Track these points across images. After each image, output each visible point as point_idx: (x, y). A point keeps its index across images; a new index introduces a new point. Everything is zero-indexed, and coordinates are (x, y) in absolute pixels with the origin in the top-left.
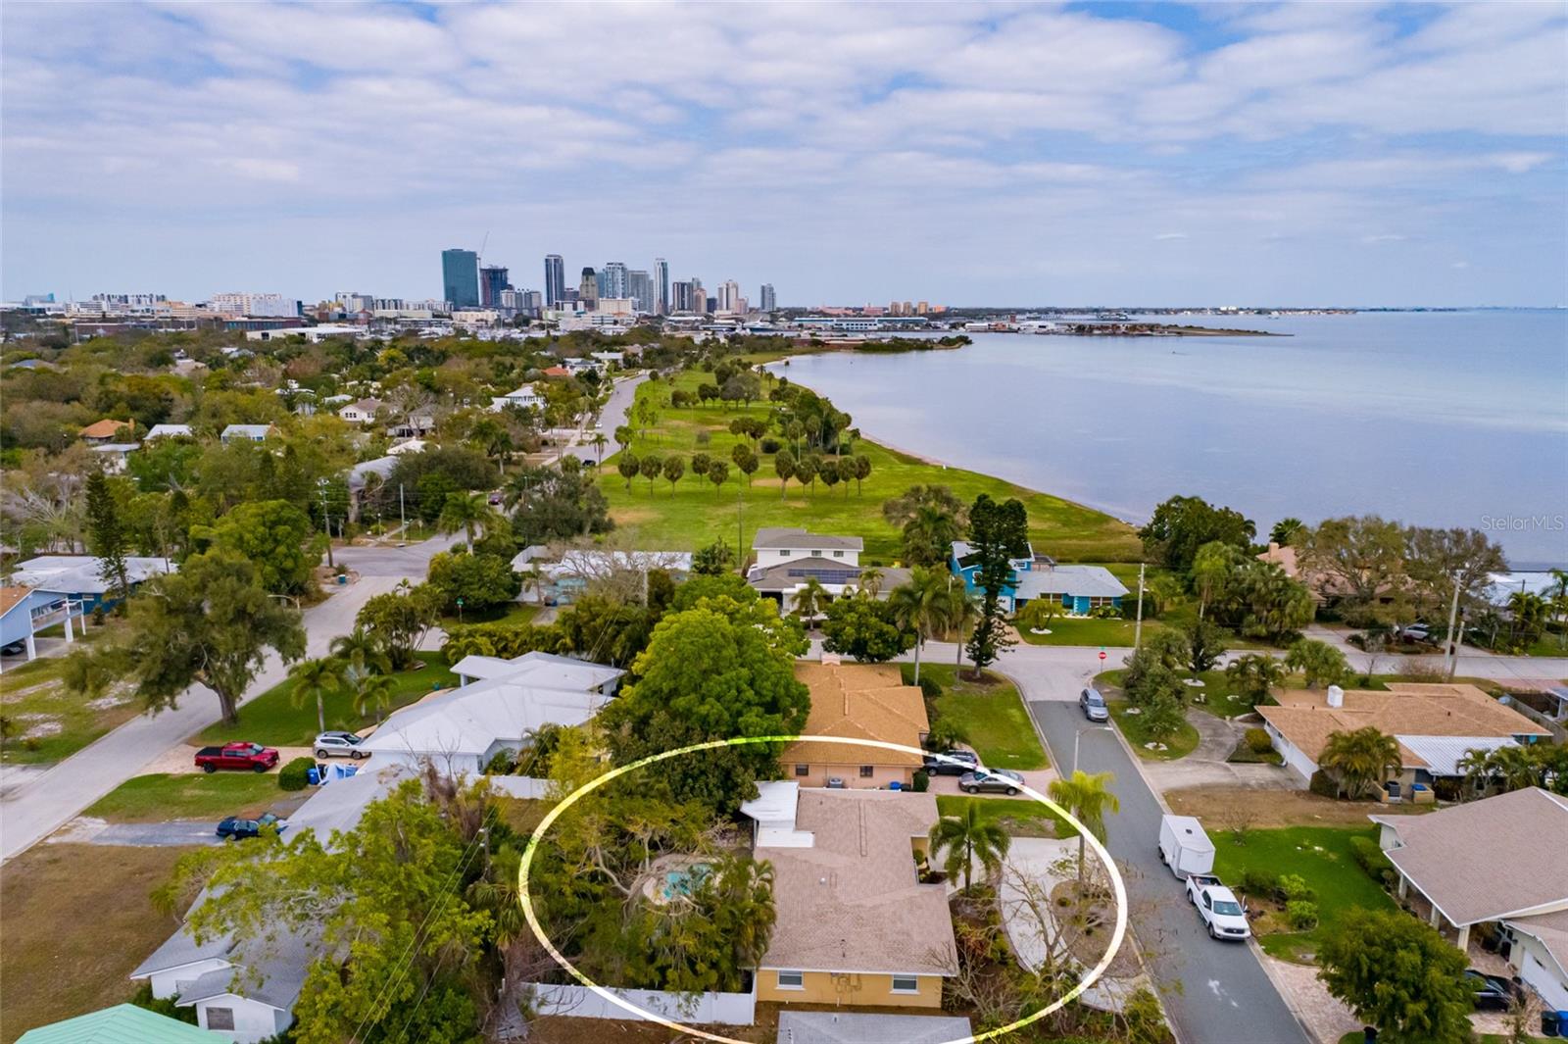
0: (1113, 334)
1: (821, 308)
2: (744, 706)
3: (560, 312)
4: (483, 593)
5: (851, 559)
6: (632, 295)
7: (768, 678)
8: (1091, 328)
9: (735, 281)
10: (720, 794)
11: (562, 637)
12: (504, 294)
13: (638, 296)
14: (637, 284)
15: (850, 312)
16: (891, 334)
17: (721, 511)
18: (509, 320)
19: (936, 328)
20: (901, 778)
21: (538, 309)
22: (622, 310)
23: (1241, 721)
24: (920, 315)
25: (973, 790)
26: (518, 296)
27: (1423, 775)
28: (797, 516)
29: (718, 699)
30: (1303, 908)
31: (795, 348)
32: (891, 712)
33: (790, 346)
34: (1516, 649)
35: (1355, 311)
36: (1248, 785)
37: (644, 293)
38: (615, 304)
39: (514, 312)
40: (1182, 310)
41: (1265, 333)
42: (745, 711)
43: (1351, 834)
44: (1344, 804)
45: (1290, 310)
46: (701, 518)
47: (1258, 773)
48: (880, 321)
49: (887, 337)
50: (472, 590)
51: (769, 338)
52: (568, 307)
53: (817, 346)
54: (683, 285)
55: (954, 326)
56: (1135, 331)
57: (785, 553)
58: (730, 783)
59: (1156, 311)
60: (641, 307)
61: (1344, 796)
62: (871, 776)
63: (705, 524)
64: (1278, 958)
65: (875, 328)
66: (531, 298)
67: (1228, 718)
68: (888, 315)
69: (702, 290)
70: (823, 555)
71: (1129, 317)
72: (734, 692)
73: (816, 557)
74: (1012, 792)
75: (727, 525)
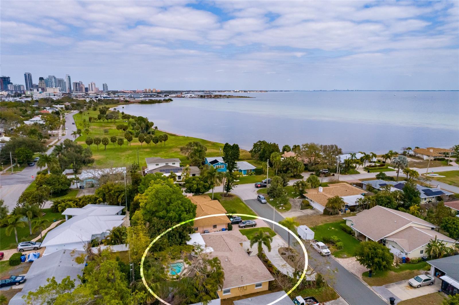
0: (211, 98)
1: (123, 91)
2: (181, 212)
3: (32, 92)
4: (60, 187)
5: (177, 165)
6: (59, 86)
7: (186, 203)
8: (204, 96)
9: (94, 82)
10: (180, 240)
11: (98, 198)
12: (9, 86)
13: (61, 87)
14: (60, 83)
15: (132, 92)
16: (148, 98)
17: (124, 154)
18: (13, 95)
19: (160, 96)
20: (225, 227)
21: (23, 91)
22: (55, 91)
23: (298, 199)
24: (154, 93)
25: (243, 227)
26: (15, 87)
27: (347, 206)
28: (148, 153)
29: (173, 211)
30: (340, 244)
31: (120, 103)
32: (214, 208)
33: (118, 102)
34: (346, 173)
35: (267, 91)
36: (309, 215)
37: (63, 86)
38: (53, 89)
39: (14, 92)
40: (225, 91)
41: (249, 97)
42: (182, 214)
43: (339, 223)
44: (332, 216)
45: (252, 91)
46: (118, 156)
47: (309, 211)
48: (143, 94)
49: (147, 99)
50: (56, 186)
51: (110, 100)
52: (35, 90)
53: (127, 102)
54: (76, 83)
55: (165, 96)
56: (216, 97)
57: (157, 165)
58: (181, 236)
59: (219, 91)
60: (62, 90)
61: (331, 214)
62: (216, 228)
63: (121, 158)
64: (339, 258)
65: (142, 97)
66: (20, 87)
67: (295, 198)
68: (144, 93)
69: (83, 85)
70: (169, 165)
71: (213, 93)
72: (178, 208)
73: (167, 166)
74: (253, 226)
75: (128, 158)
